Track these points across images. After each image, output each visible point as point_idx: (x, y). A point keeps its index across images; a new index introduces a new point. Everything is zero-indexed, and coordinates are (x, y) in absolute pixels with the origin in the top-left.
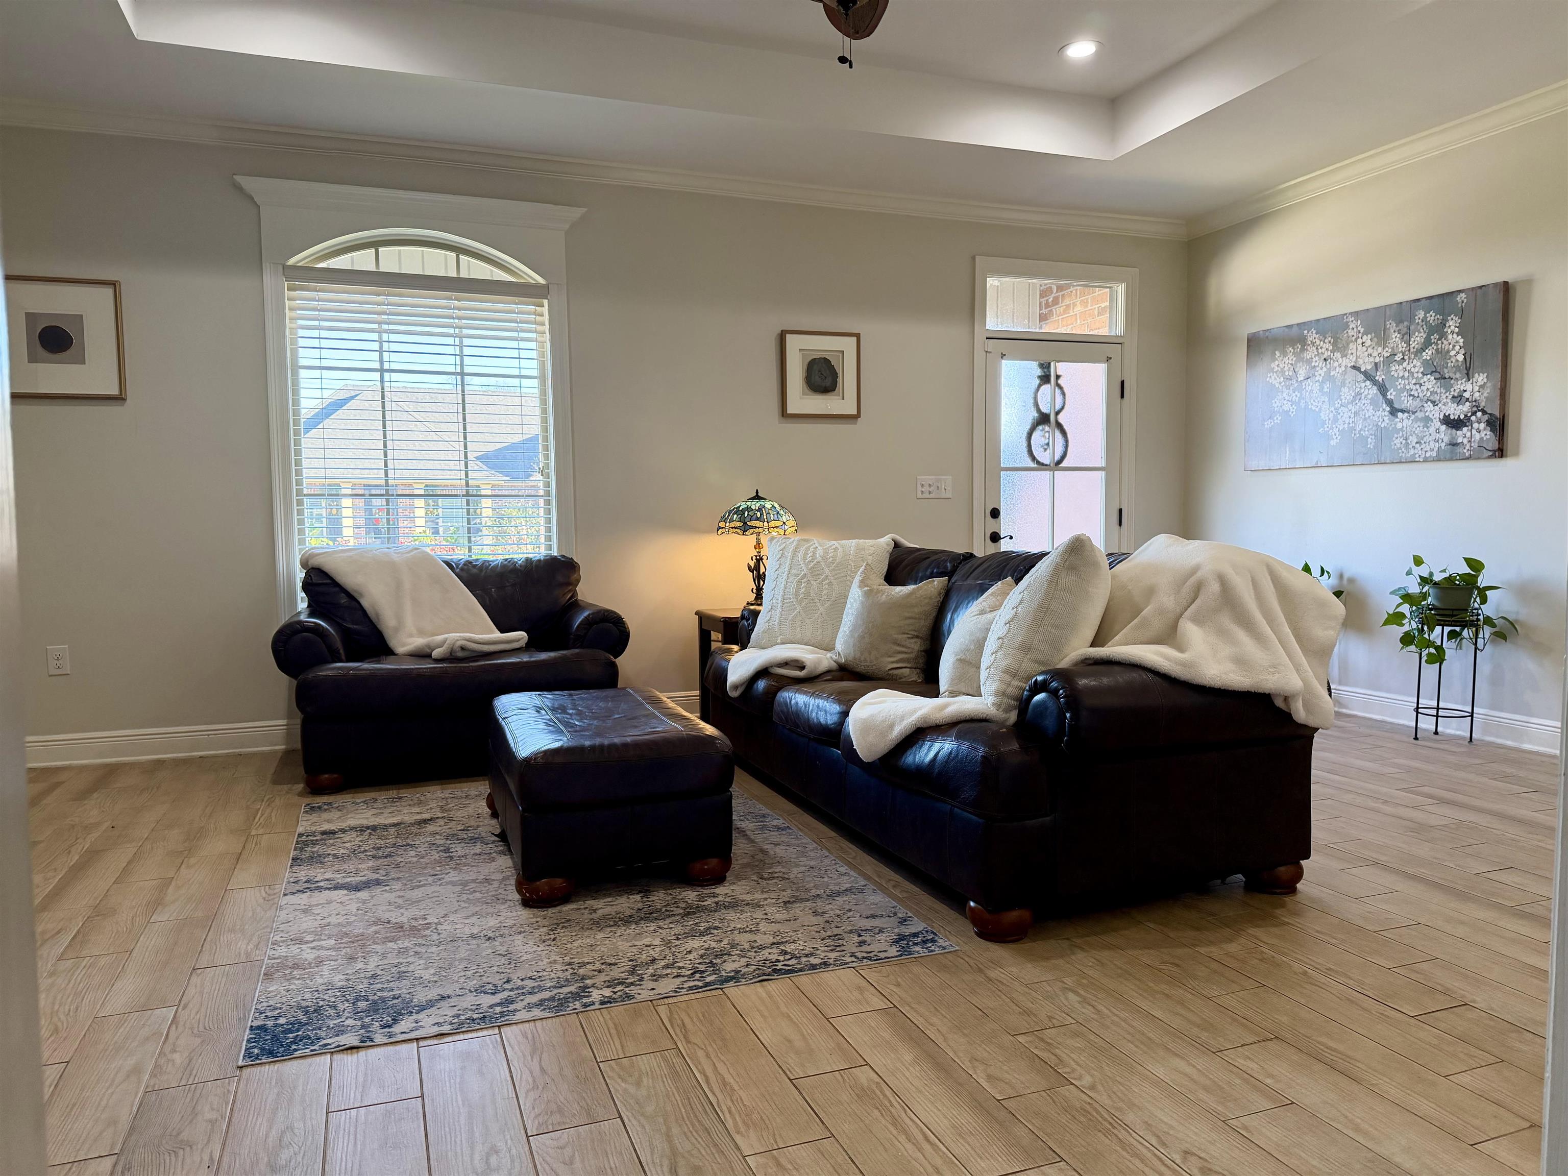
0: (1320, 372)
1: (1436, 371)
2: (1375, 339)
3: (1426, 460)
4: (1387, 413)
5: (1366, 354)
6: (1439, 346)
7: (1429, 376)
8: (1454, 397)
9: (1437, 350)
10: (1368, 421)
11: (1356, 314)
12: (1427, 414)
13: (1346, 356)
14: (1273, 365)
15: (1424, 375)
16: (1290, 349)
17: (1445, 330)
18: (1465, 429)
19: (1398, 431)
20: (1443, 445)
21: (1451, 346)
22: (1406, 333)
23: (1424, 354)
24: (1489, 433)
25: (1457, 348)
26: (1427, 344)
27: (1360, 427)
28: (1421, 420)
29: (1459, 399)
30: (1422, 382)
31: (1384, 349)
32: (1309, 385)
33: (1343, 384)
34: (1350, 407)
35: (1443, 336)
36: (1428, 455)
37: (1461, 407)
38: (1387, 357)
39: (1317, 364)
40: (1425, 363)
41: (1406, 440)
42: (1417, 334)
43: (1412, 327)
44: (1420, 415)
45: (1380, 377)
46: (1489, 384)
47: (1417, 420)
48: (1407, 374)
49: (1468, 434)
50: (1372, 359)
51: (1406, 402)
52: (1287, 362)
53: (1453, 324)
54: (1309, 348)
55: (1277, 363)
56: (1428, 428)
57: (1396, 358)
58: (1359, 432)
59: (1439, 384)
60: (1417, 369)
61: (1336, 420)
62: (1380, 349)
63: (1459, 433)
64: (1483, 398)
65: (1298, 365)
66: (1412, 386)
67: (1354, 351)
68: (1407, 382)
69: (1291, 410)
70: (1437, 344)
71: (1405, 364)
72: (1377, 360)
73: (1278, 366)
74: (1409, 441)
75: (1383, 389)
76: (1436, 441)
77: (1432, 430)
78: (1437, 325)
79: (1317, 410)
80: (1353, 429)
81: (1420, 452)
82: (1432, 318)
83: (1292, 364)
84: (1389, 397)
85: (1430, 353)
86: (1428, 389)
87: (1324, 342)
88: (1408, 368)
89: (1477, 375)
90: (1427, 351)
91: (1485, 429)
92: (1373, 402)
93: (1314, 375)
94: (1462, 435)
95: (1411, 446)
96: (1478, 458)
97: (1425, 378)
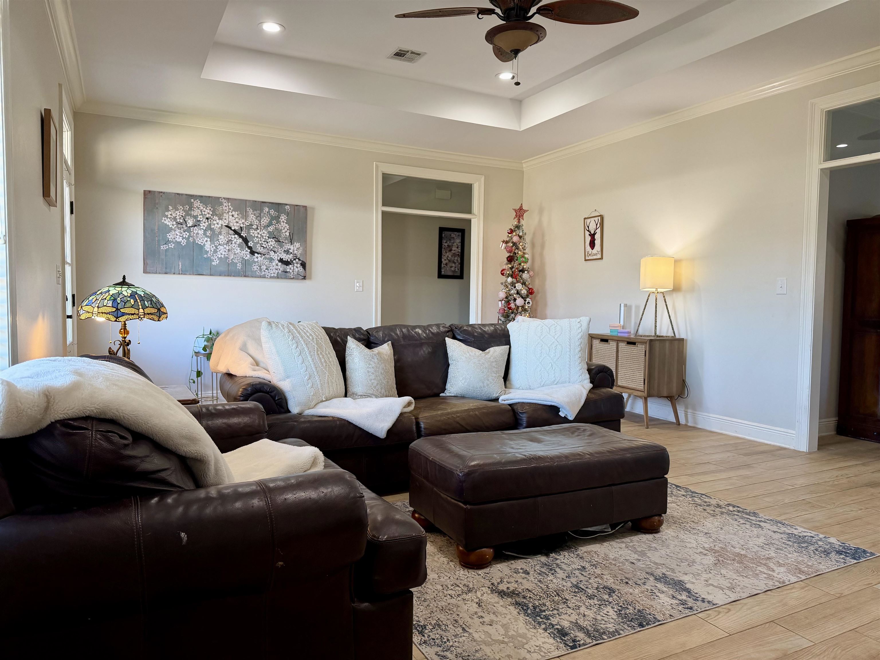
0: (204, 224)
1: (275, 238)
2: (240, 215)
3: (271, 277)
4: (248, 253)
5: (235, 221)
6: (277, 227)
7: (272, 239)
8: (285, 251)
9: (276, 228)
10: (237, 255)
11: (228, 200)
12: (271, 256)
13: (222, 219)
14: (166, 213)
15: (269, 238)
16: (181, 207)
17: (280, 220)
18: (290, 266)
19: (255, 262)
20: (280, 272)
21: (283, 228)
22: (259, 216)
23: (269, 228)
24: (302, 269)
25: (286, 229)
26: (270, 224)
27: (232, 257)
28: (268, 259)
29: (287, 252)
30: (268, 241)
31: (246, 221)
32: (196, 230)
33: (220, 233)
34: (225, 246)
35: (278, 222)
36: (272, 275)
37: (288, 256)
38: (248, 225)
39: (201, 220)
40: (269, 232)
41: (260, 267)
42: (264, 218)
43: (262, 214)
44: (267, 256)
45: (243, 234)
46: (301, 248)
47: (265, 258)
48: (259, 236)
49: (292, 268)
50: (238, 224)
51: (259, 249)
52: (178, 214)
53: (283, 218)
54: (195, 209)
55: (170, 213)
56: (272, 263)
57: (253, 227)
58: (232, 260)
59: (277, 244)
60: (265, 235)
61: (215, 252)
62: (243, 221)
63: (287, 267)
64: (298, 253)
65: (187, 217)
66: (262, 242)
67: (227, 218)
68: (259, 240)
69: (183, 242)
70: (275, 225)
71: (258, 231)
72: (242, 225)
73: (171, 215)
74: (262, 268)
75: (246, 241)
76: (277, 269)
77: (274, 264)
78: (275, 217)
79: (202, 244)
80: (228, 258)
81: (268, 274)
82: (273, 213)
83: (182, 216)
84: (249, 245)
85: (272, 229)
86: (271, 245)
87: (206, 209)
88: (261, 233)
89: (295, 243)
90: (270, 227)
91: (300, 267)
92: (240, 246)
93: (199, 225)
94: (289, 268)
95: (263, 270)
96: (297, 279)
97: (270, 240)
